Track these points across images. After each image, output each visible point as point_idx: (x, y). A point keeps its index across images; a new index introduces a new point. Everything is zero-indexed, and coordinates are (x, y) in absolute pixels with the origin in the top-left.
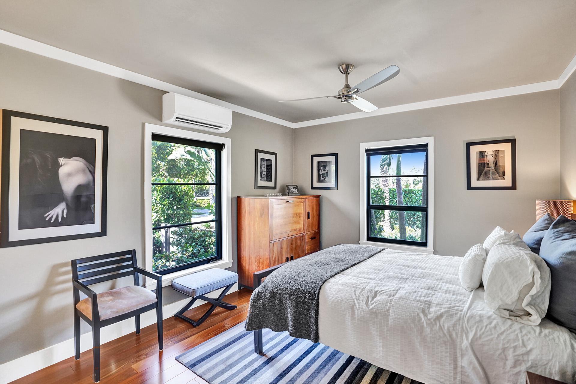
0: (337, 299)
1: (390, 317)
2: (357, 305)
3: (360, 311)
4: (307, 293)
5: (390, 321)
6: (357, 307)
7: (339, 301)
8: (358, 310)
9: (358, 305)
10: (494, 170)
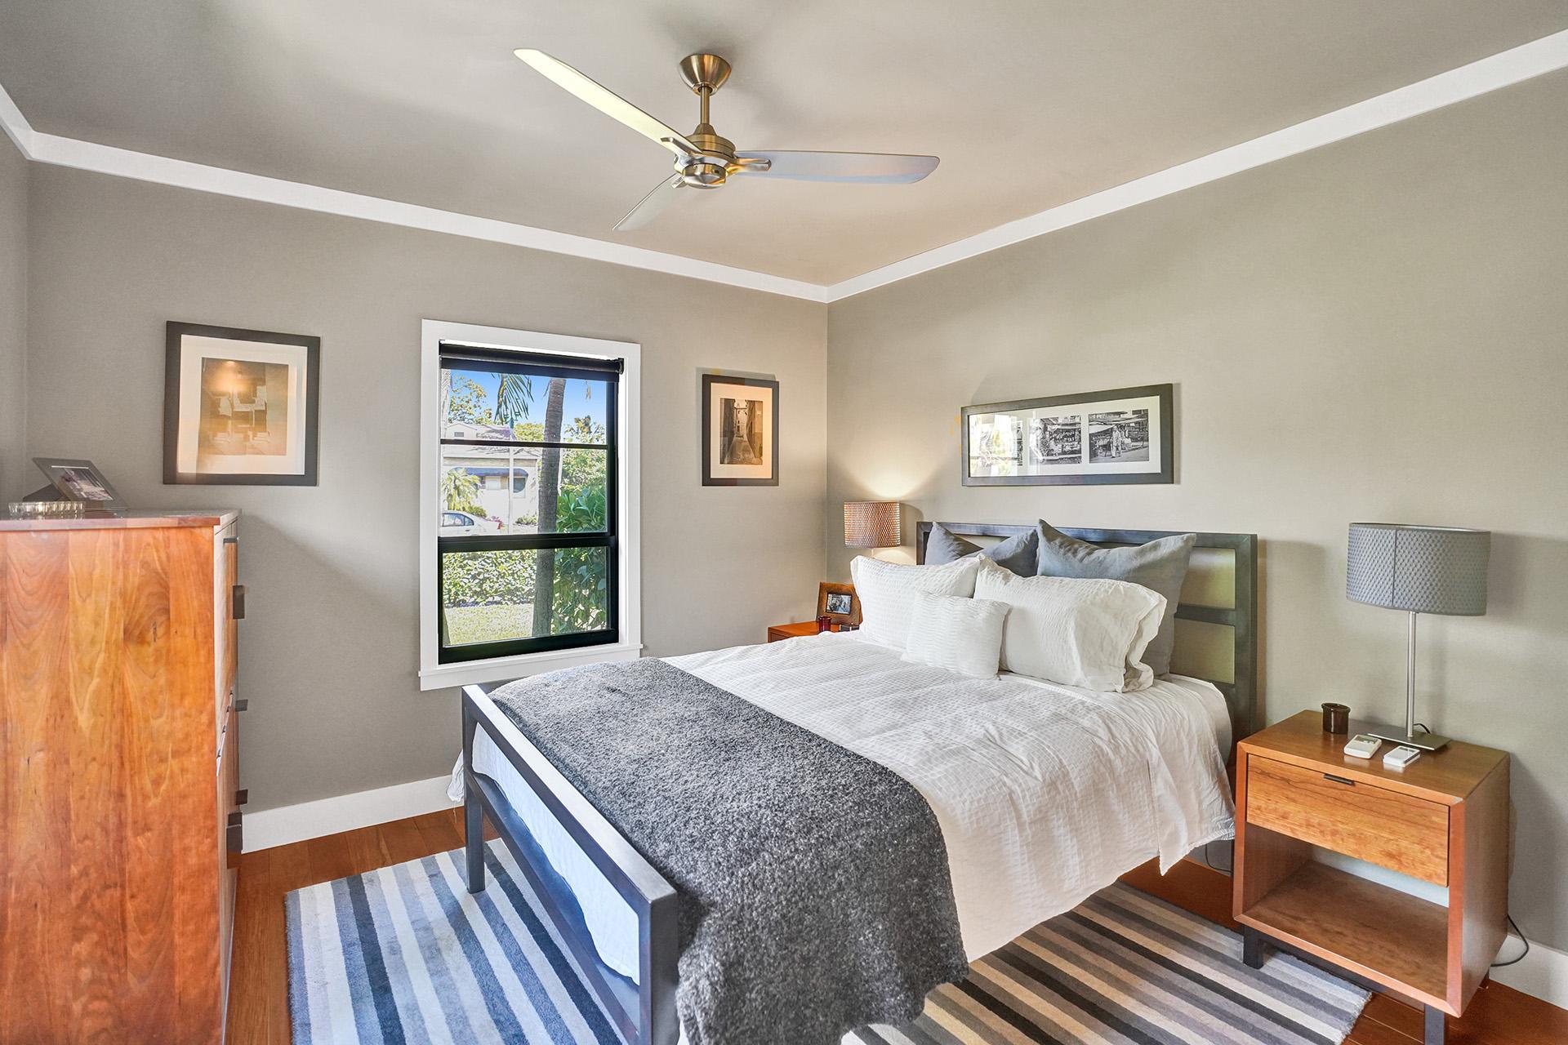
0: (976, 803)
1: (1072, 776)
2: (1015, 787)
3: (1028, 797)
4: (906, 835)
5: (1076, 782)
6: (1019, 791)
7: (982, 802)
8: (1024, 797)
9: (1017, 787)
10: (747, 443)
